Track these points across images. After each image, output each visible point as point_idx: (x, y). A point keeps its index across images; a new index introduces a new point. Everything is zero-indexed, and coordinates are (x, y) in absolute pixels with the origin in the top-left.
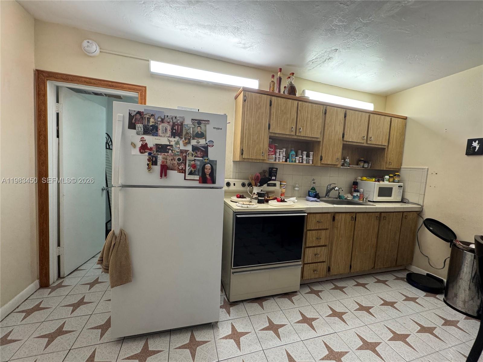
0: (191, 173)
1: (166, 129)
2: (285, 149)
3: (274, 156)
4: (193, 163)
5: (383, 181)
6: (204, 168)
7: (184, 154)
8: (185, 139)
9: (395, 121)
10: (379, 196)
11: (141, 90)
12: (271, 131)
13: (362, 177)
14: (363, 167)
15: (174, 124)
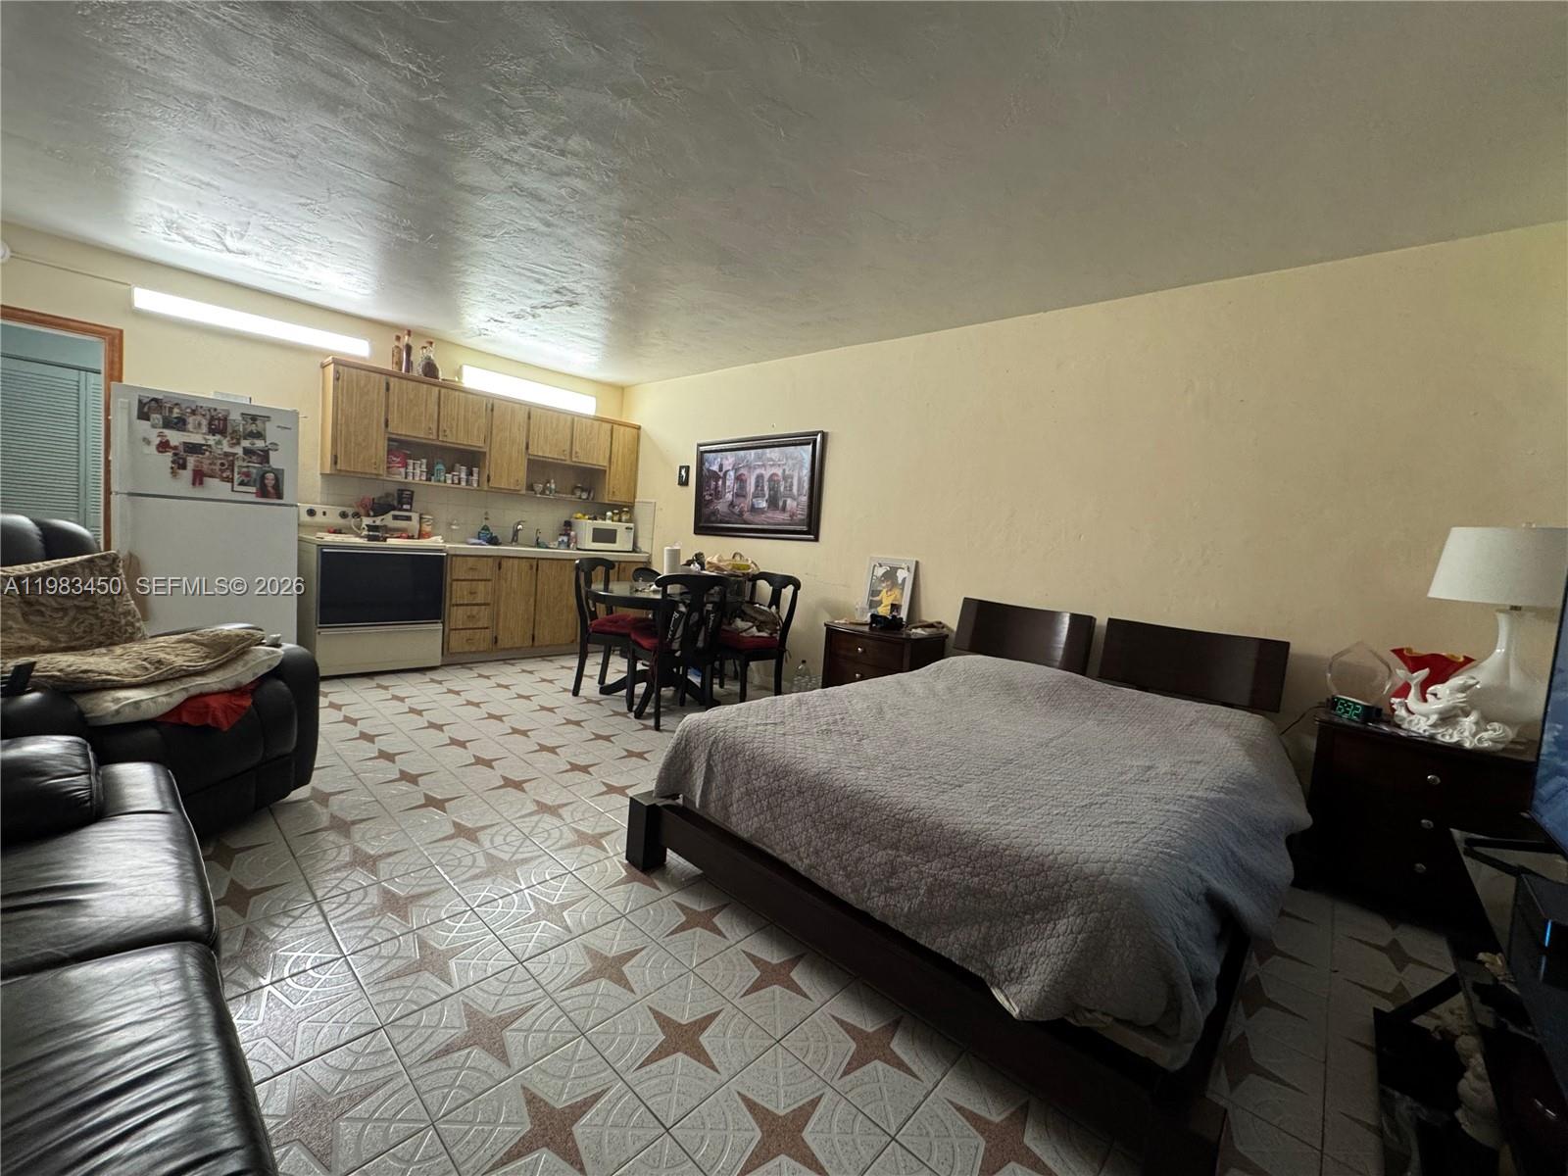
0: (242, 483)
1: (200, 424)
2: (424, 461)
3: (403, 470)
4: (245, 470)
5: (605, 519)
6: (263, 477)
7: (231, 458)
8: (232, 438)
9: (620, 431)
10: (594, 541)
11: (109, 334)
12: (390, 429)
13: (577, 513)
14: (580, 498)
15: (212, 418)
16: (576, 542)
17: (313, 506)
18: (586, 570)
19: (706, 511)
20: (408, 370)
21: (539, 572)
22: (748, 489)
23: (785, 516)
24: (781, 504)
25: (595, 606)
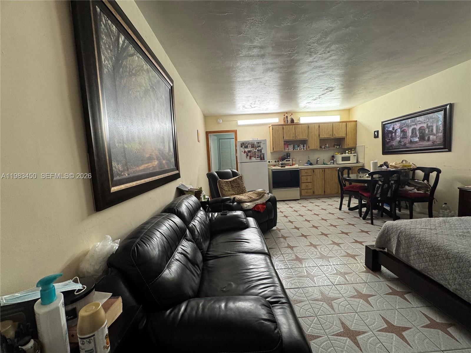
0: (257, 158)
1: (250, 146)
2: (292, 145)
3: (287, 148)
4: (258, 154)
5: (346, 154)
6: (261, 156)
7: (255, 152)
8: (255, 148)
9: (349, 125)
10: (342, 161)
11: (234, 132)
12: (284, 139)
13: (336, 153)
14: (337, 148)
15: (252, 145)
16: (336, 162)
17: (269, 160)
18: (341, 171)
19: (387, 146)
20: (287, 123)
21: (325, 172)
22: (408, 134)
23: (430, 143)
24: (426, 138)
25: (345, 182)
